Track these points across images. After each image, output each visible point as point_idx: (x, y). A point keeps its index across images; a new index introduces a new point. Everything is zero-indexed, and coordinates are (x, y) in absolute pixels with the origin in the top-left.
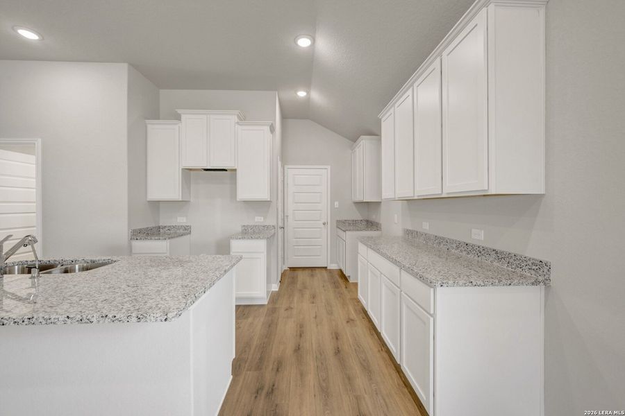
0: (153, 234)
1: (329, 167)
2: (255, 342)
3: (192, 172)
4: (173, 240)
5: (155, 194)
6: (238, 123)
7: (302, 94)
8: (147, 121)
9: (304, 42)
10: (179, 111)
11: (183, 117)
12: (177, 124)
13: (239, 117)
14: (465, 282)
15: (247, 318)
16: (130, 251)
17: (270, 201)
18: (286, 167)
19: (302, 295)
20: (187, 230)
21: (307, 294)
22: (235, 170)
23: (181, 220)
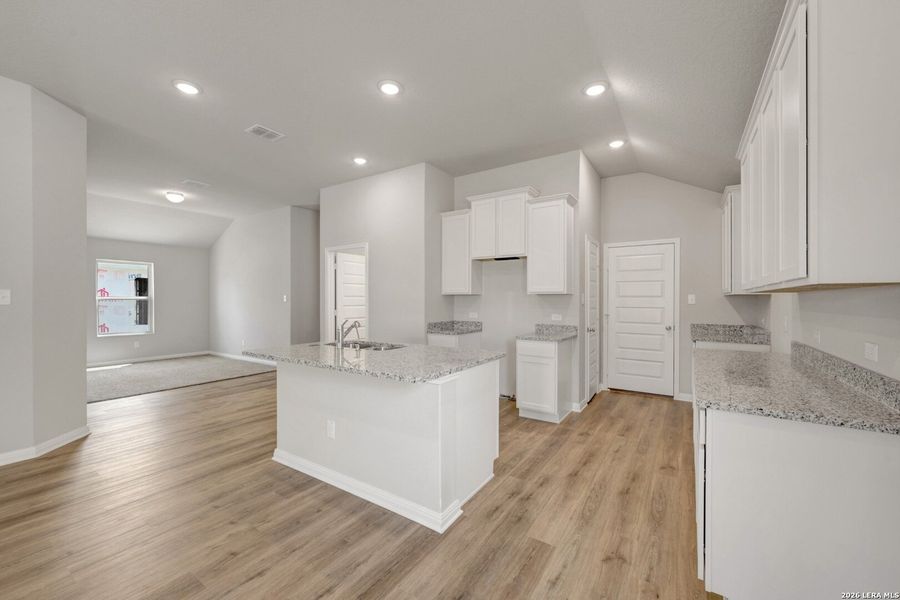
0: (447, 329)
1: (677, 241)
2: (528, 455)
3: (484, 263)
4: (462, 336)
5: (449, 288)
6: (529, 201)
7: (616, 144)
8: (443, 214)
9: (595, 91)
10: (469, 199)
11: (473, 204)
12: (467, 213)
13: (531, 194)
14: (749, 407)
15: (529, 432)
16: (427, 342)
17: (569, 295)
18: (605, 246)
19: (612, 424)
20: (478, 327)
21: (620, 425)
22: (526, 257)
23: (473, 316)
